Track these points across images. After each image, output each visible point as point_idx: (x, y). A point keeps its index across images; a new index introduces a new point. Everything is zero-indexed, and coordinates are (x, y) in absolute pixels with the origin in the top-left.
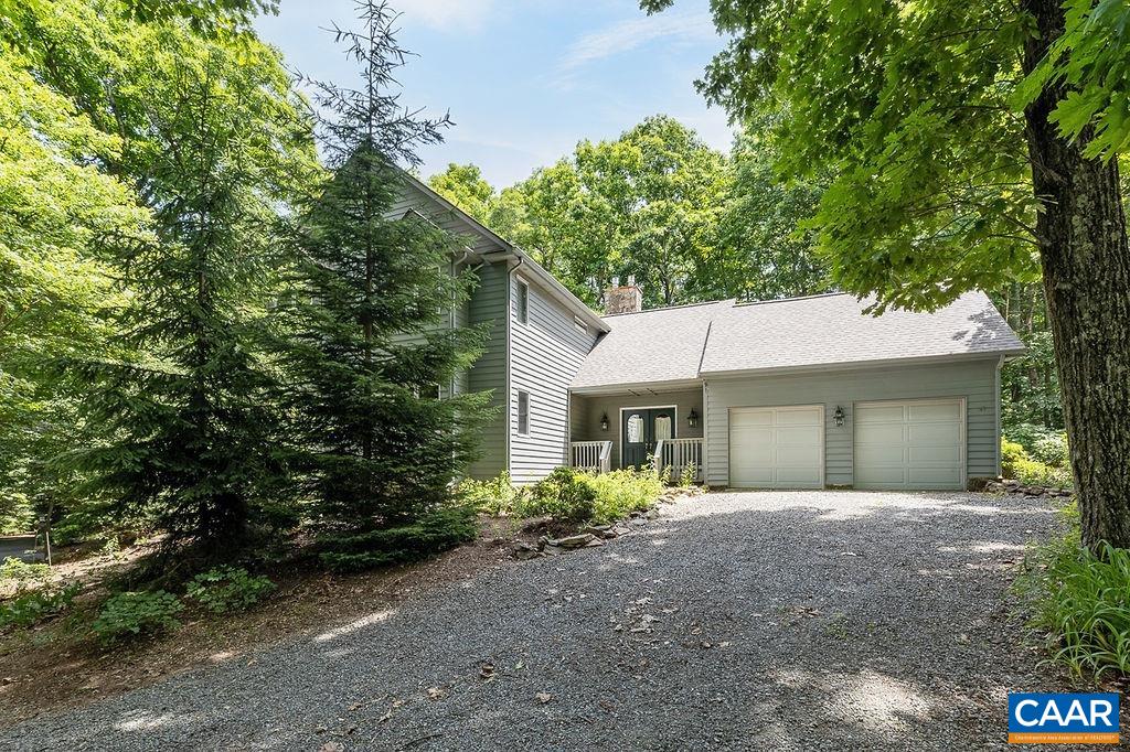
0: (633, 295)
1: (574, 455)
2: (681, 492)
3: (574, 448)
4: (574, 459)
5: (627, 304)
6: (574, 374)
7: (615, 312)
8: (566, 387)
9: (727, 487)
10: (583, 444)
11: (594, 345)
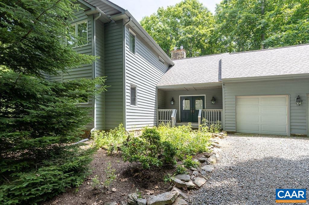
0: (183, 53)
1: (159, 114)
2: (216, 136)
3: (159, 112)
4: (159, 116)
5: (180, 56)
6: (159, 81)
7: (176, 59)
8: (156, 85)
9: (235, 132)
10: (163, 110)
11: (167, 70)
